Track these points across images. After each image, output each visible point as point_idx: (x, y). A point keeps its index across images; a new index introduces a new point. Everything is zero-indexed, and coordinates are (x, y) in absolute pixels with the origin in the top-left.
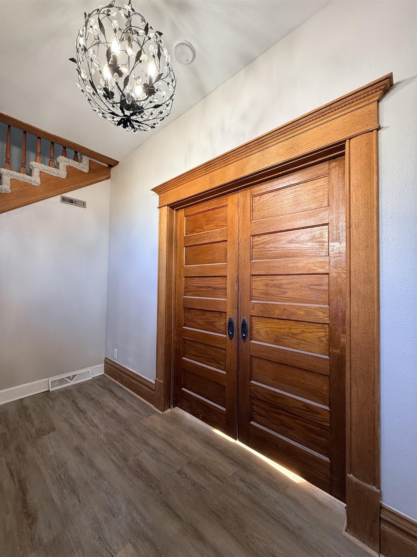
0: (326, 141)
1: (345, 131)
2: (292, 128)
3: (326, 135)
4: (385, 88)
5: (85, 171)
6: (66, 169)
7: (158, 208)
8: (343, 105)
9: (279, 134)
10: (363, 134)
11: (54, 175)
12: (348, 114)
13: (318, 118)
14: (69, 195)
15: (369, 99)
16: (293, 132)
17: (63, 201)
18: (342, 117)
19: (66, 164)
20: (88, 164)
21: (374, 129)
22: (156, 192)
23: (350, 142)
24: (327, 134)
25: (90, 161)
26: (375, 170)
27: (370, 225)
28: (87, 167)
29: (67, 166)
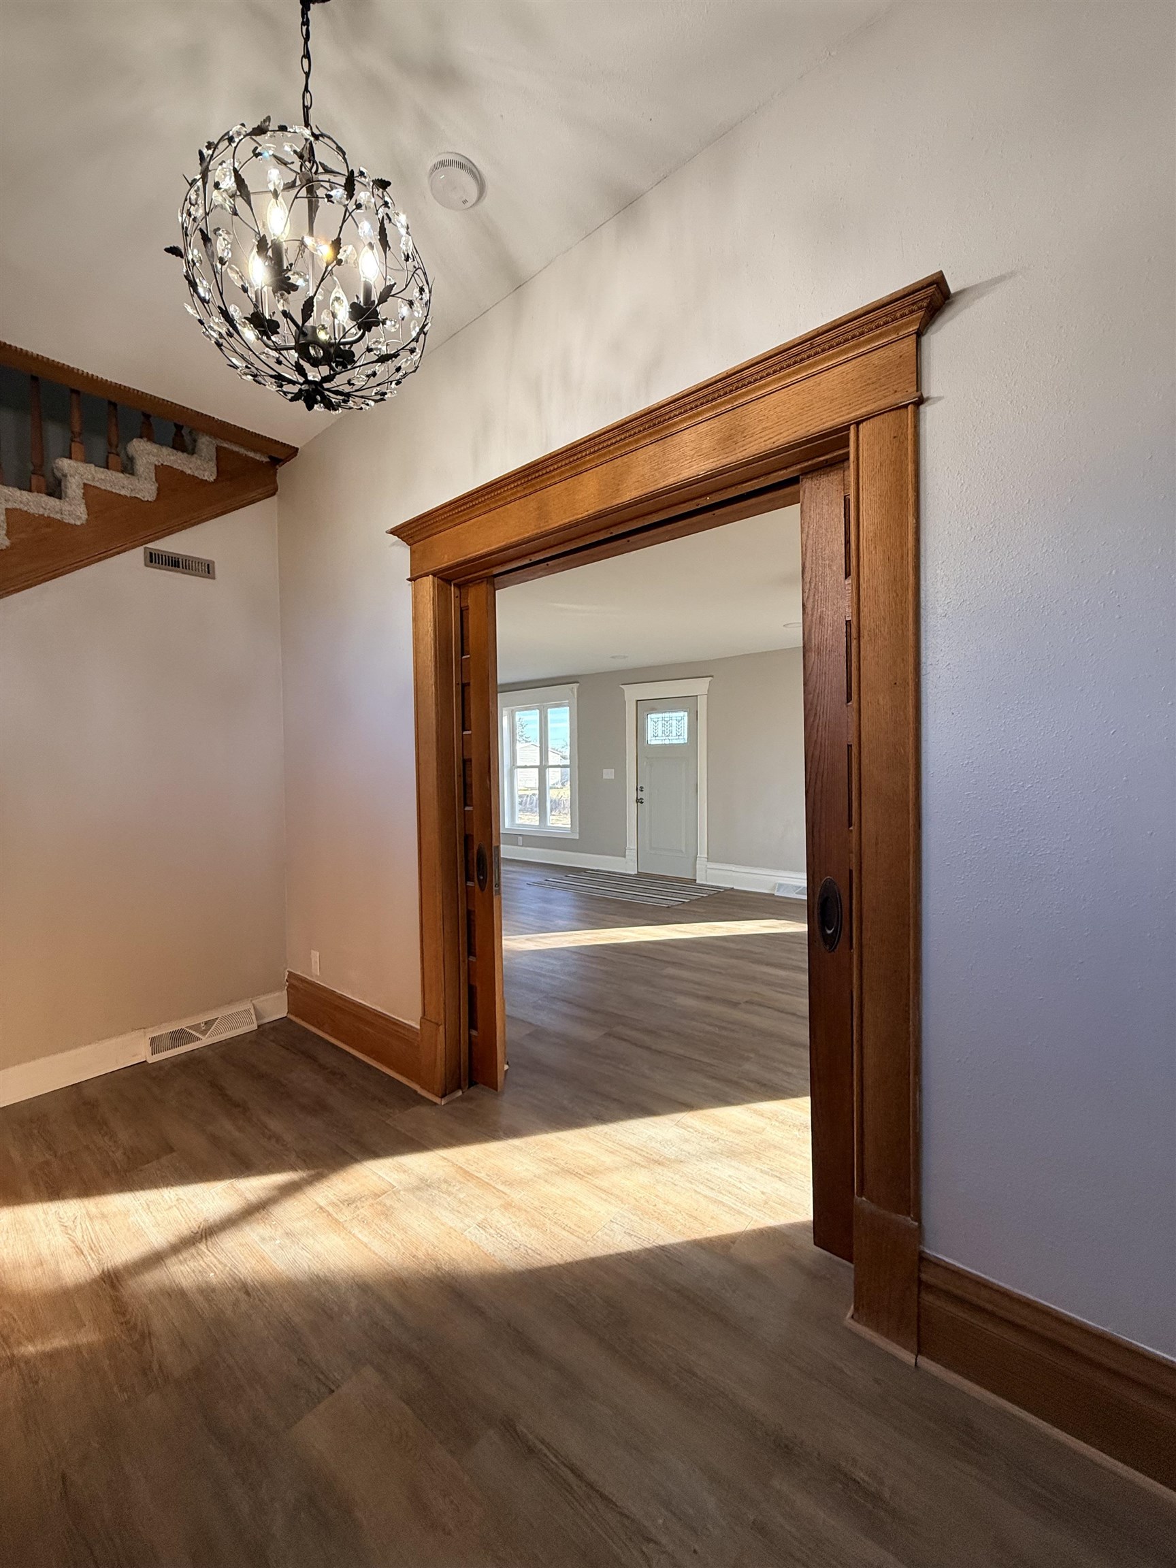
0: (806, 424)
1: (848, 403)
2: (728, 389)
3: (806, 409)
4: (929, 304)
5: (206, 478)
6: (154, 474)
7: (409, 580)
8: (840, 339)
9: (699, 403)
10: (886, 414)
11: (123, 492)
12: (853, 362)
13: (787, 367)
14: (170, 545)
15: (897, 330)
16: (730, 398)
17: (151, 561)
18: (840, 368)
19: (154, 460)
20: (214, 458)
21: (909, 404)
22: (401, 538)
23: (858, 431)
24: (808, 408)
25: (218, 449)
26: (910, 503)
27: (900, 632)
28: (212, 466)
29: (156, 465)
